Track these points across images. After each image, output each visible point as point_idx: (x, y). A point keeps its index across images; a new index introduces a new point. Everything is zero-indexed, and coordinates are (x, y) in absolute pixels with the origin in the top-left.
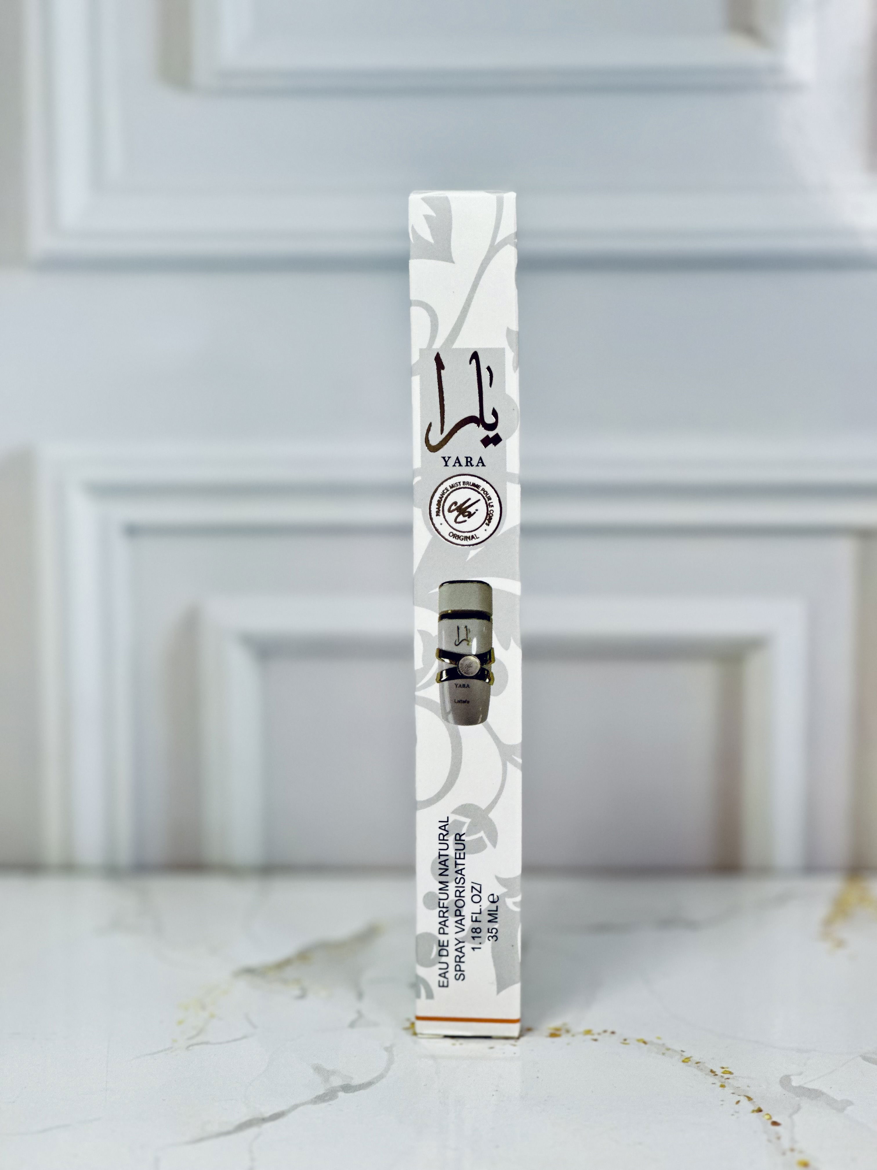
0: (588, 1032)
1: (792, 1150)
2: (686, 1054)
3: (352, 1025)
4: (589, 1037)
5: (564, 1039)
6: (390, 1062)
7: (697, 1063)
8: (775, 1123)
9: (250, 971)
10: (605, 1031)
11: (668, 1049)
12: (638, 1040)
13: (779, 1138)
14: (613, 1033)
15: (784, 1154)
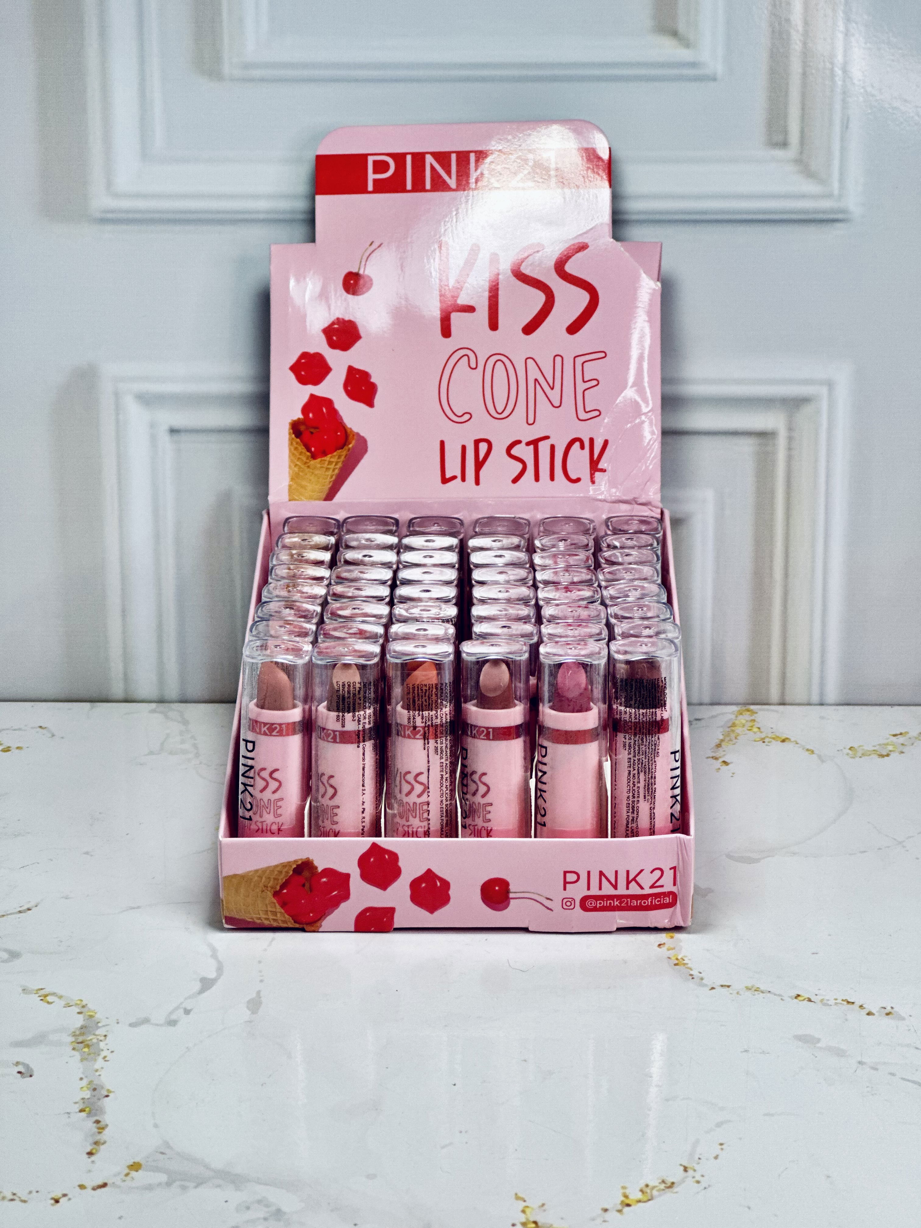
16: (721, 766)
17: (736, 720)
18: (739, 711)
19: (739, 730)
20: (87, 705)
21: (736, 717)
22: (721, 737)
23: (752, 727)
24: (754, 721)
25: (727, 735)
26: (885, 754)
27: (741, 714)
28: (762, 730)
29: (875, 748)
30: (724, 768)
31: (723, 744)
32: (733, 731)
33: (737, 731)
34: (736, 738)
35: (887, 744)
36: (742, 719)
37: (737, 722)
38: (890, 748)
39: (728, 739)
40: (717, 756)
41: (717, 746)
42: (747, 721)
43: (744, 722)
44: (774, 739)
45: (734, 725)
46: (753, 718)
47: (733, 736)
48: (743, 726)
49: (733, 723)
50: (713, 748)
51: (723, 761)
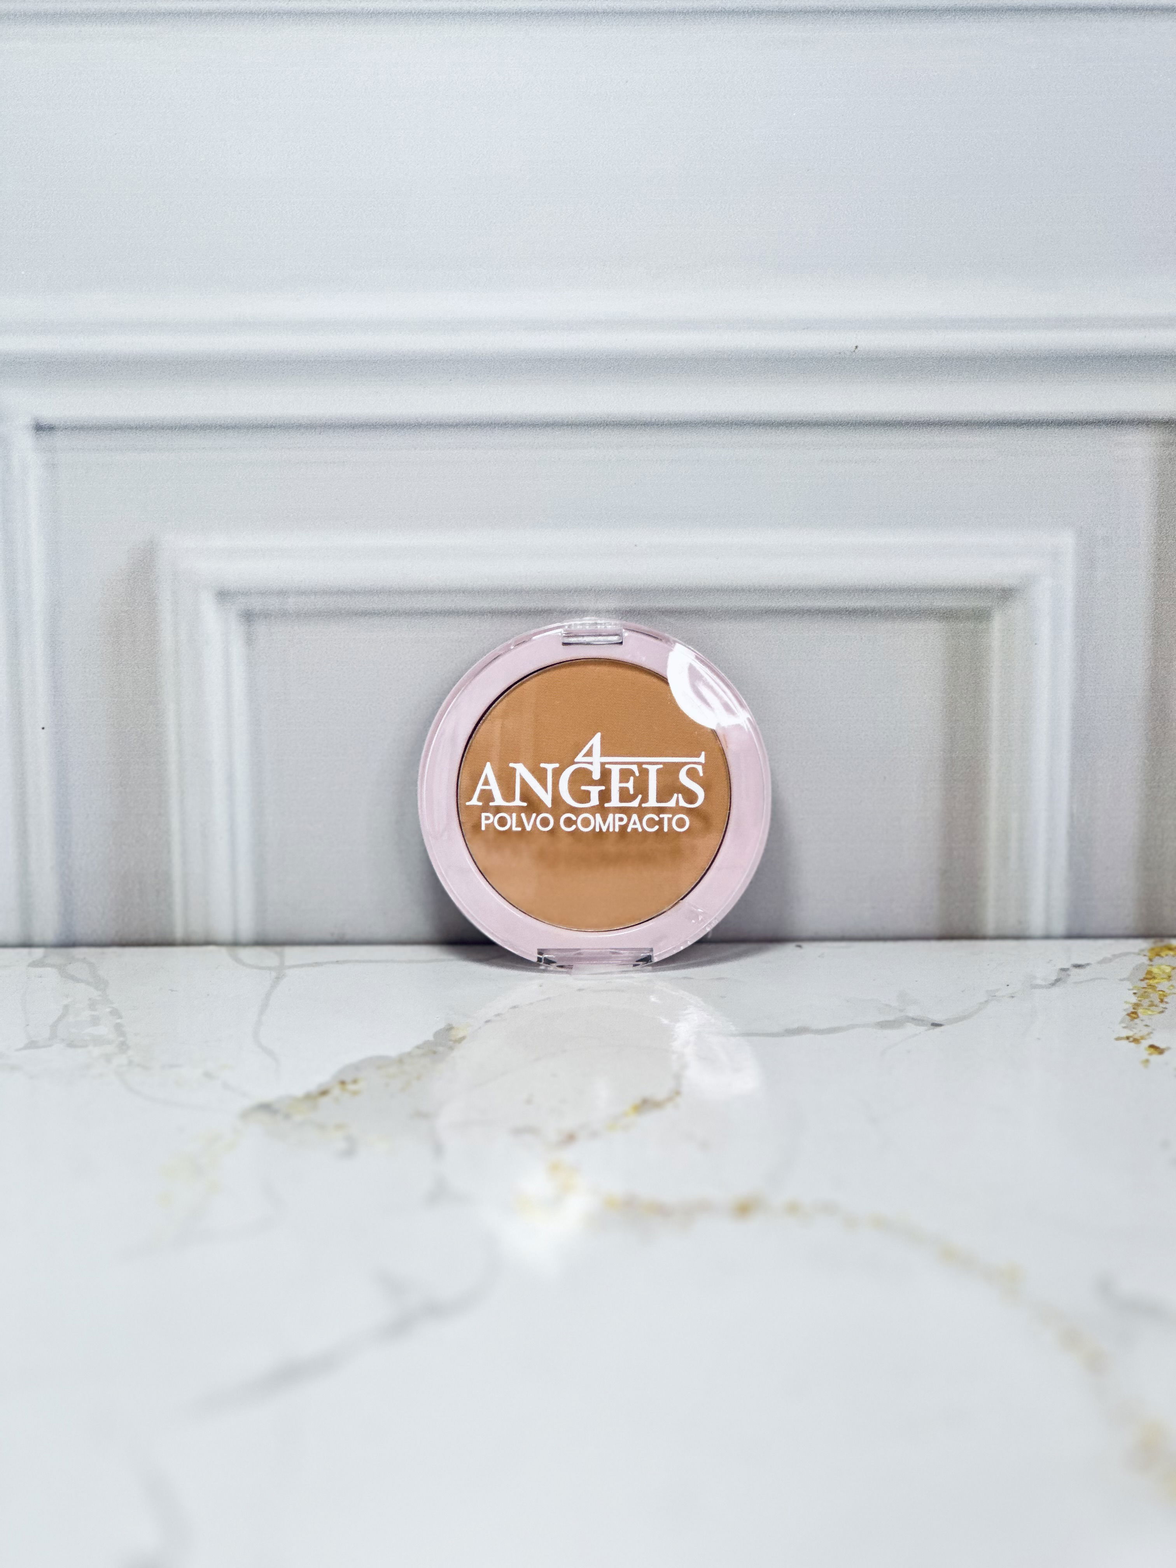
1: (1133, 1408)
5: (759, 1219)
8: (1096, 1364)
9: (265, 1109)
12: (872, 1219)
13: (1106, 1390)
16: (1150, 1054)
17: (1152, 965)
18: (1152, 949)
19: (1164, 985)
21: (1151, 960)
22: (1134, 999)
25: (1142, 994)
27: (1158, 955)
30: (1155, 1058)
31: (1140, 1011)
32: (1152, 987)
33: (1160, 987)
34: (1162, 1001)
36: (1163, 965)
37: (1155, 970)
39: (1146, 1002)
40: (1137, 1037)
41: (1128, 1015)
42: (1174, 968)
43: (1168, 970)
45: (1150, 976)
47: (1155, 997)
48: (1169, 977)
49: (1149, 973)
50: (1122, 1022)
51: (1152, 1046)
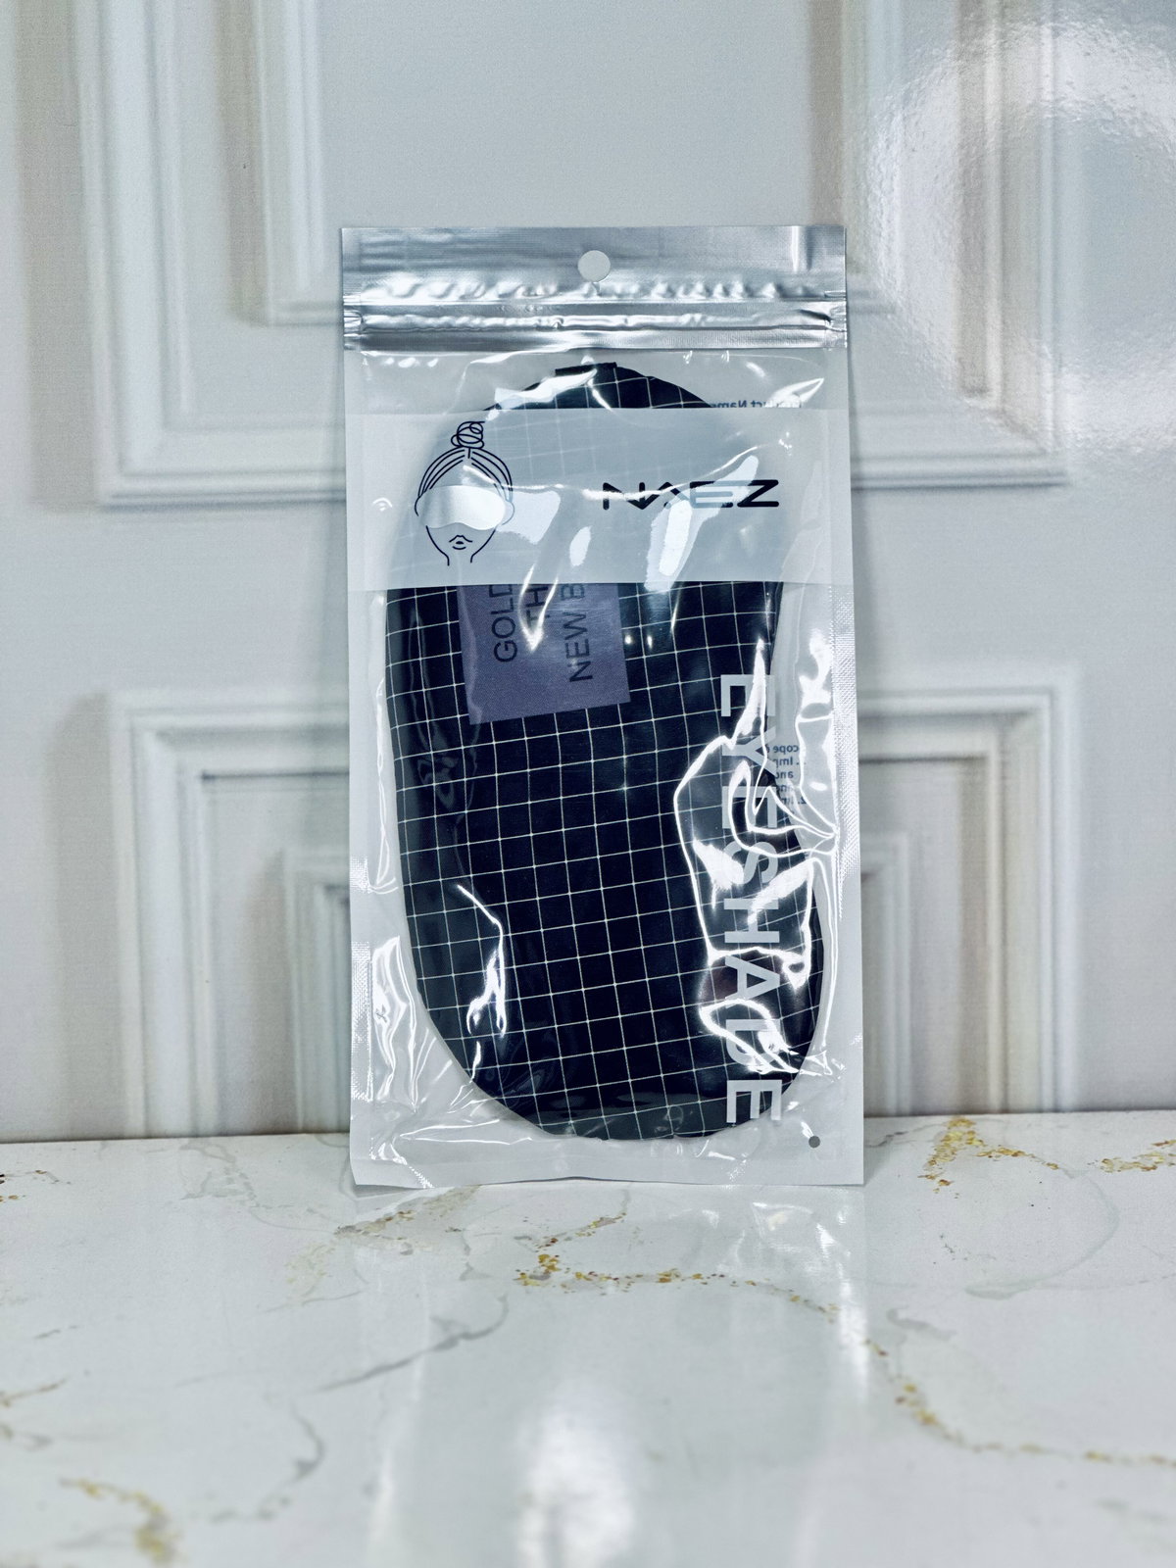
0: (698, 1276)
1: (899, 1376)
2: (795, 1294)
3: (463, 1278)
4: (700, 1280)
5: (675, 1283)
6: (506, 1311)
7: (806, 1301)
8: (883, 1353)
9: (350, 1228)
10: (714, 1275)
11: (777, 1289)
12: (748, 1282)
13: (886, 1365)
14: (722, 1276)
15: (891, 1380)
16: (940, 1185)
17: (949, 1132)
18: (952, 1121)
19: (955, 1144)
20: (98, 1143)
21: (949, 1128)
22: (935, 1153)
23: (972, 1139)
24: (973, 1133)
25: (940, 1150)
26: (1150, 1166)
27: (955, 1125)
28: (985, 1143)
29: (1135, 1160)
30: (944, 1187)
31: (938, 1160)
32: (948, 1145)
33: (953, 1145)
34: (953, 1153)
35: (1152, 1155)
36: (955, 1133)
37: (951, 1135)
38: (1156, 1159)
39: (943, 1154)
40: (933, 1175)
41: (929, 1162)
42: (964, 1134)
43: (960, 1134)
44: (1002, 1152)
45: (948, 1138)
46: (971, 1129)
47: (948, 1152)
48: (960, 1139)
49: (947, 1136)
50: (925, 1166)
51: (942, 1181)
